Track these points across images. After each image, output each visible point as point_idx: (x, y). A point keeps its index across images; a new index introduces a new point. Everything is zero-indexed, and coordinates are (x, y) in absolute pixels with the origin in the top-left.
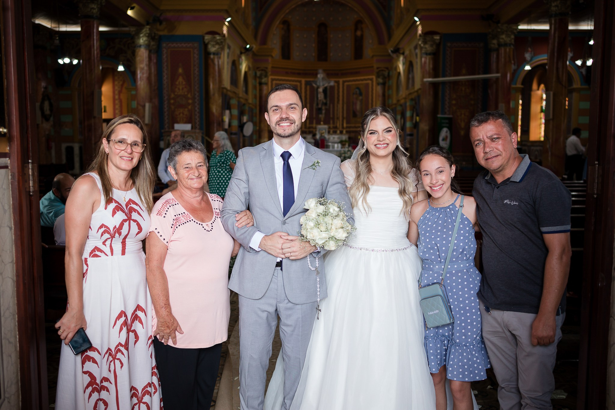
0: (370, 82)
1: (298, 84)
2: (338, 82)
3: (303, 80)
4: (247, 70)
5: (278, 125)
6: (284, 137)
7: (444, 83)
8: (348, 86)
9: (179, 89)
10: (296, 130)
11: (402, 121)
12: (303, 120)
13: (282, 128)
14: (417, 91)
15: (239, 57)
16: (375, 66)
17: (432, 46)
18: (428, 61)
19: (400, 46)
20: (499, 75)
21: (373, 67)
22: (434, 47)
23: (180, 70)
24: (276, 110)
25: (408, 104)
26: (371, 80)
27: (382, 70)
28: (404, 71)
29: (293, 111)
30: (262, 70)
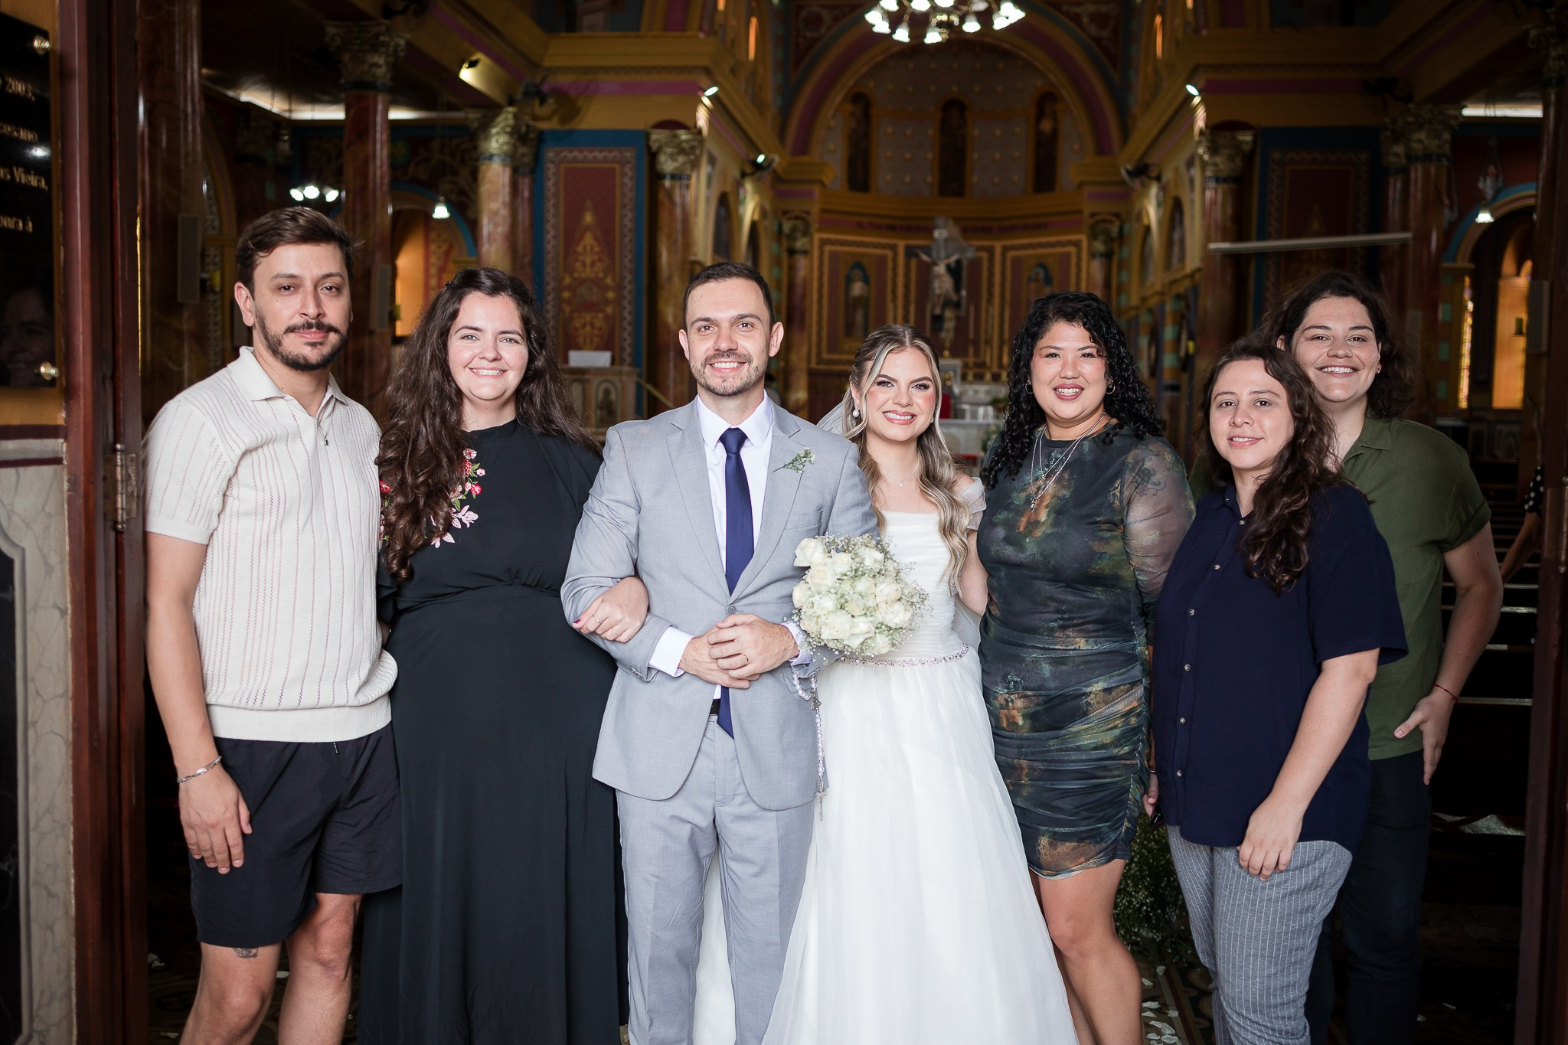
0: (1072, 250)
1: (889, 253)
2: (990, 251)
3: (901, 245)
4: (756, 217)
5: (711, 365)
6: (722, 395)
7: (1262, 255)
8: (1017, 261)
9: (584, 264)
10: (754, 378)
11: (1153, 350)
12: (773, 352)
13: (719, 374)
14: (1191, 276)
15: (739, 185)
16: (1088, 208)
17: (1231, 158)
18: (1220, 198)
19: (1151, 160)
20: (1408, 235)
21: (1080, 212)
22: (1238, 161)
23: (588, 218)
24: (705, 327)
25: (1168, 308)
26: (1077, 244)
27: (1105, 221)
28: (1160, 223)
29: (747, 334)
30: (797, 218)
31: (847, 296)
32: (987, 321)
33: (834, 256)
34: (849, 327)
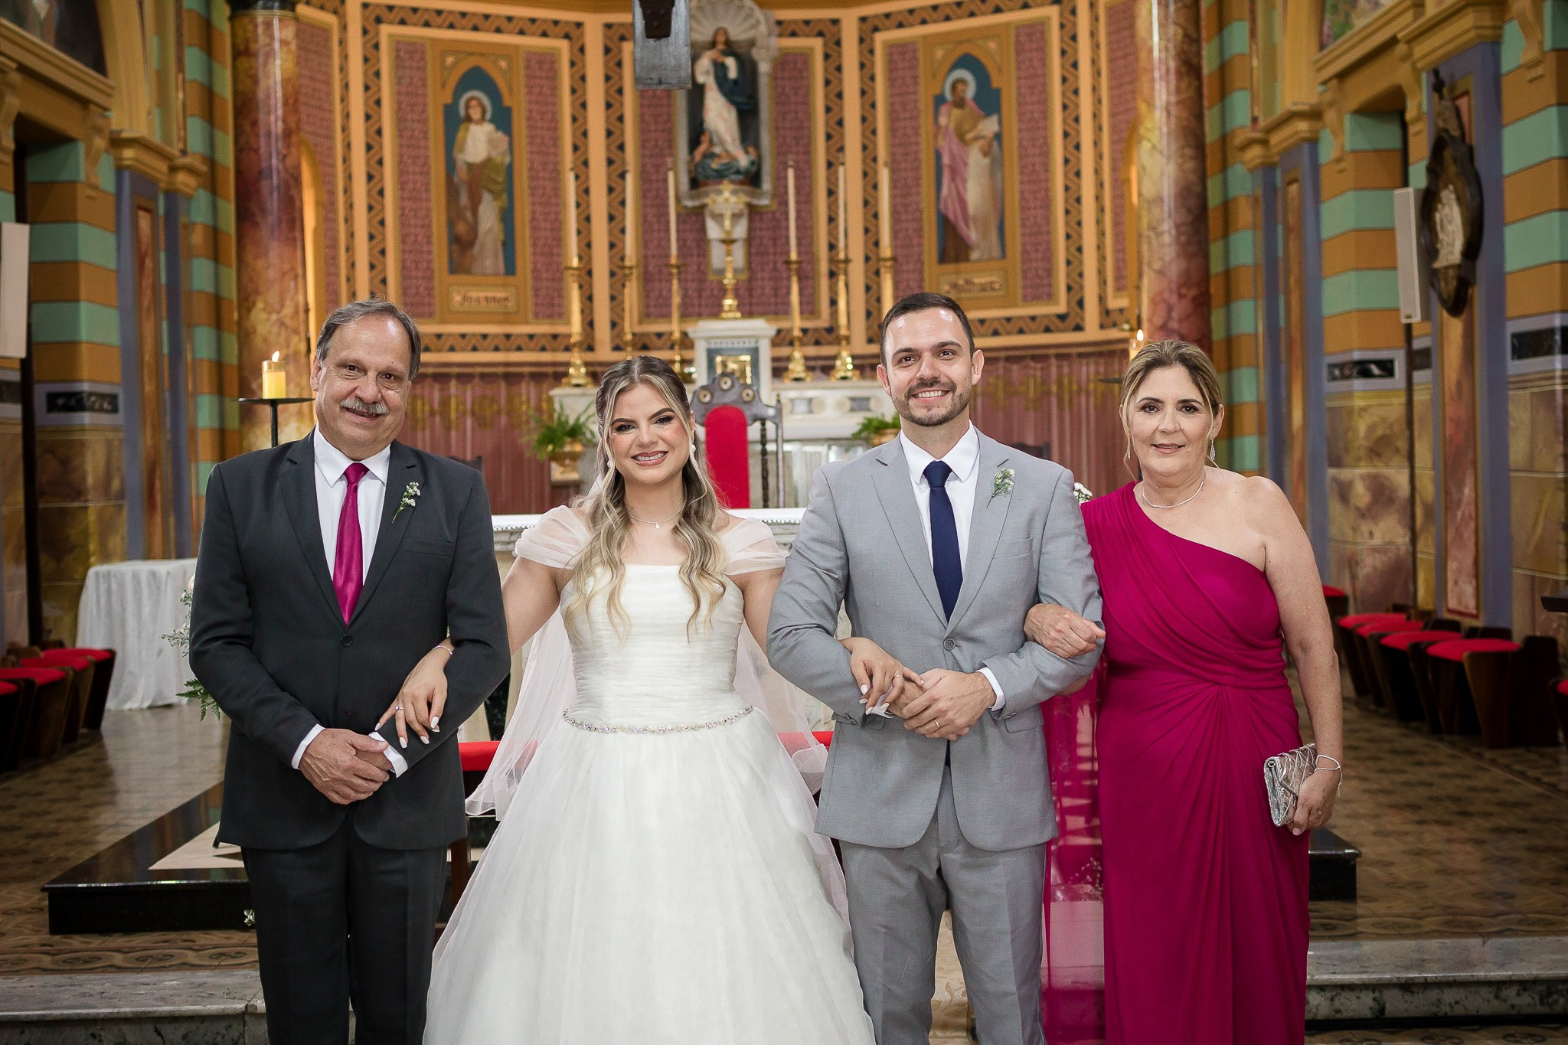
1: (560, 47)
2: (830, 33)
3: (592, 23)
8: (900, 55)
31: (451, 164)
32: (832, 220)
33: (408, 54)
34: (462, 245)
